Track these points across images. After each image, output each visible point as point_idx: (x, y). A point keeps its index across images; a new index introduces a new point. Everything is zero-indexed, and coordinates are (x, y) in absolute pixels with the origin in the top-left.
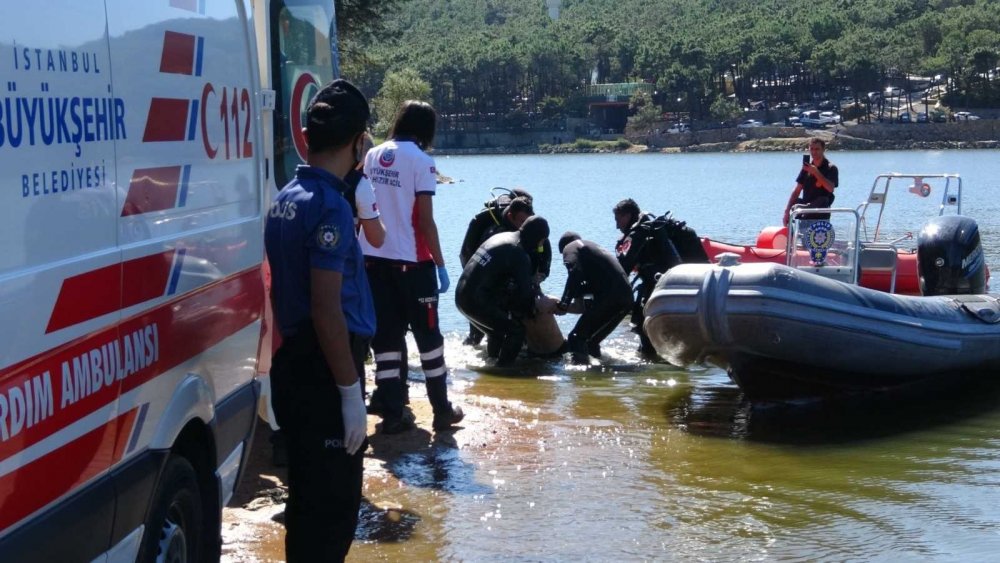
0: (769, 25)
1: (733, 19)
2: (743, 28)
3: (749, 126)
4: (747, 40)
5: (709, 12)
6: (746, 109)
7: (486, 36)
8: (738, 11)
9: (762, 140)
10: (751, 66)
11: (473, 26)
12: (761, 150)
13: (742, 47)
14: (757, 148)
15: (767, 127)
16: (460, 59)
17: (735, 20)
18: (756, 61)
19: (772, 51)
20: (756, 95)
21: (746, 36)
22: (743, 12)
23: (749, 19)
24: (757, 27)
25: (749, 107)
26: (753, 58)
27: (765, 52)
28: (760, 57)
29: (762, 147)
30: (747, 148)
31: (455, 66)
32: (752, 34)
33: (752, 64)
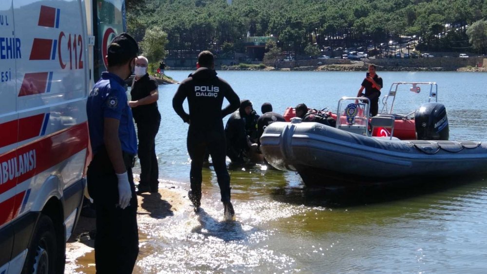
0: (333, 10)
1: (316, 7)
2: (321, 11)
3: (323, 58)
4: (323, 17)
5: (305, 3)
6: (322, 50)
7: (196, 12)
8: (319, 3)
9: (330, 65)
10: (324, 29)
11: (190, 7)
12: (329, 70)
13: (321, 20)
14: (327, 69)
15: (332, 59)
16: (183, 23)
17: (317, 7)
18: (327, 27)
19: (335, 22)
20: (327, 43)
21: (323, 15)
22: (321, 3)
23: (324, 7)
24: (328, 11)
25: (323, 49)
26: (325, 26)
27: (331, 22)
28: (329, 25)
29: (329, 69)
30: (322, 69)
31: (181, 27)
32: (325, 14)
33: (325, 28)
